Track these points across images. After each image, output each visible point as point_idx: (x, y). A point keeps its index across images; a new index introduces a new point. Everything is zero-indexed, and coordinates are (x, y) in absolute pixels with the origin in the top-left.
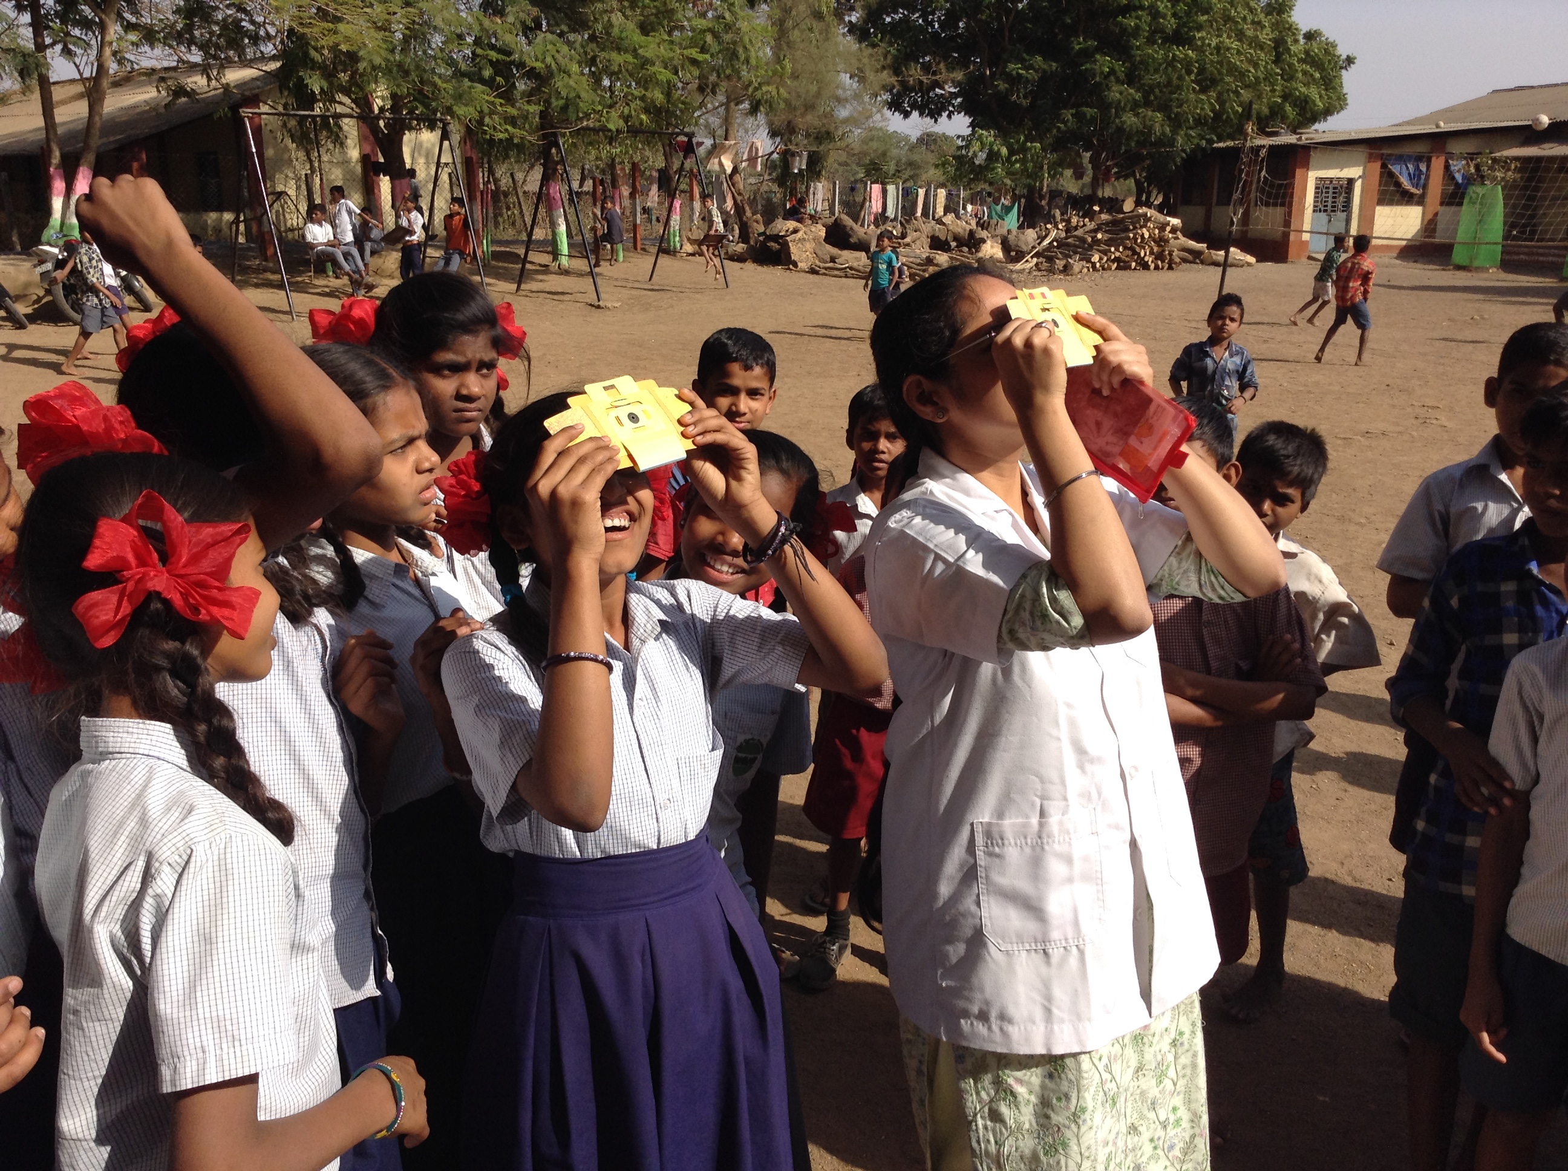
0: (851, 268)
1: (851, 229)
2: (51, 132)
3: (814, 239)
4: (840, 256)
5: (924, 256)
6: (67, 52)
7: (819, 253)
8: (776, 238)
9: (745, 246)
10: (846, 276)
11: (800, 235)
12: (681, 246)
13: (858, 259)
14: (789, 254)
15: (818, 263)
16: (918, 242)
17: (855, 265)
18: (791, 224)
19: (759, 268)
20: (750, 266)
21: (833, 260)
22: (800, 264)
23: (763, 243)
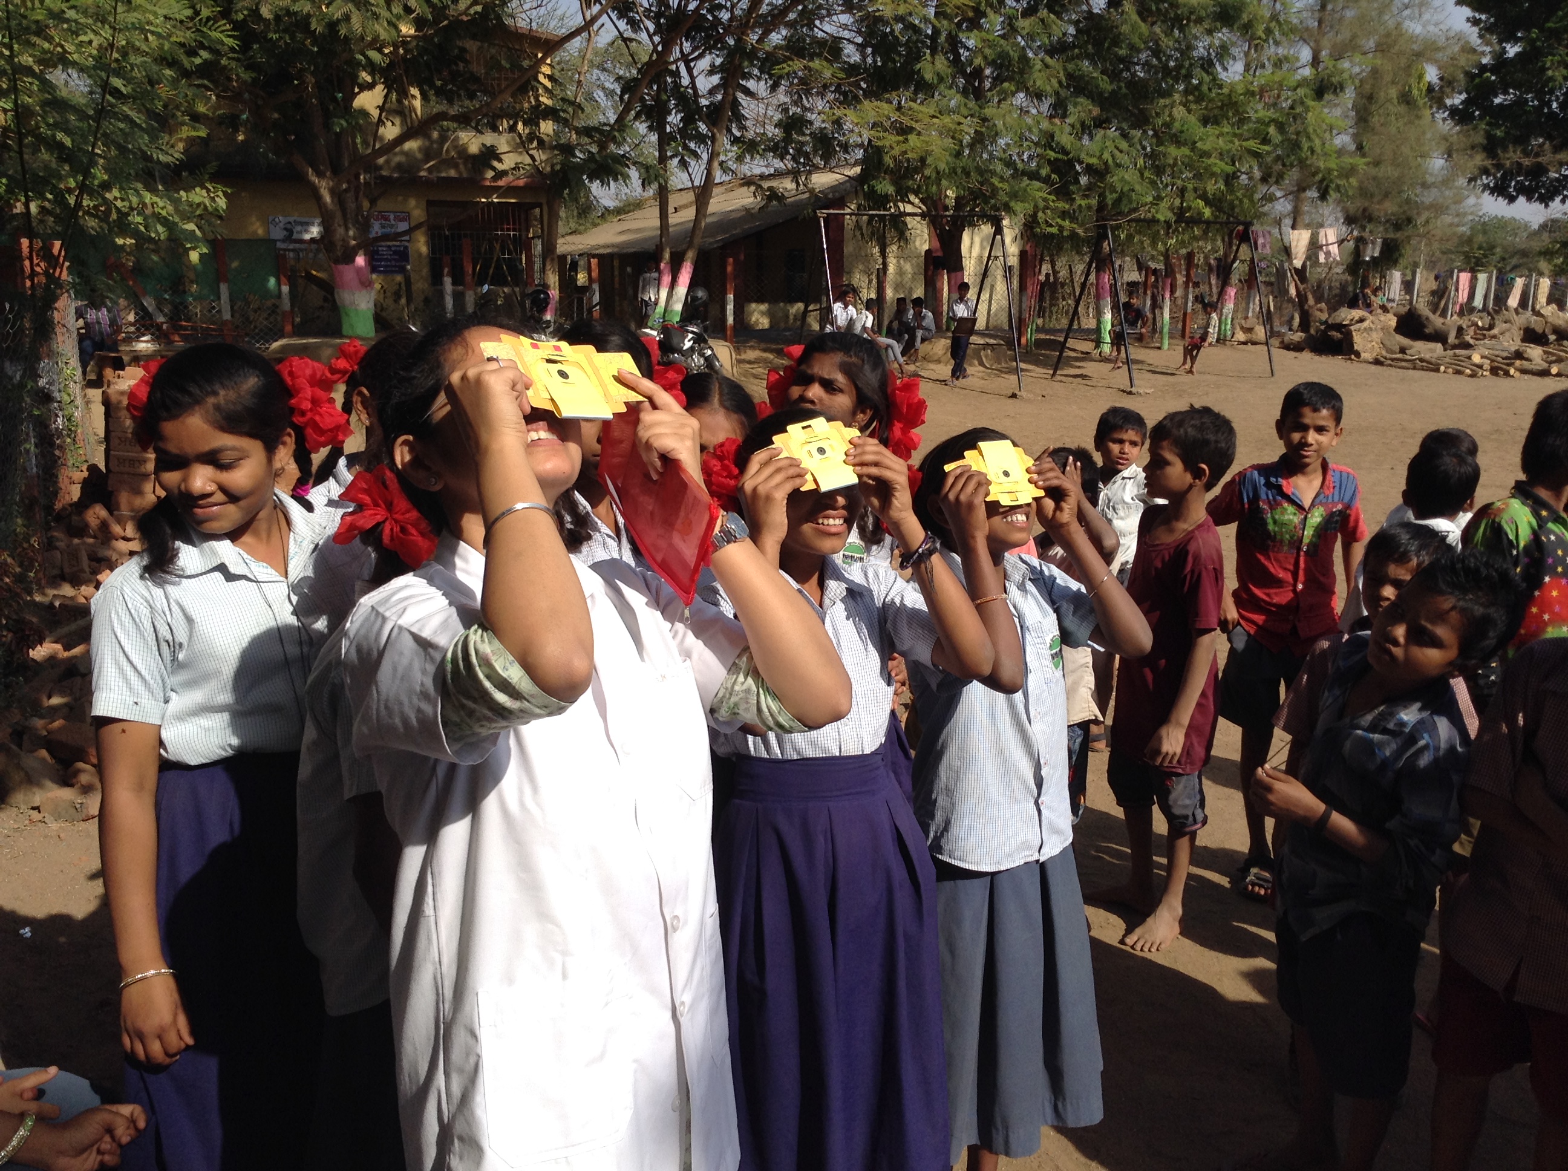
0: (1422, 360)
1: (1427, 318)
2: (665, 232)
3: (1382, 329)
4: (1411, 347)
5: (1513, 349)
6: (684, 164)
7: (1387, 343)
8: (1339, 327)
9: (1303, 335)
10: (1414, 368)
11: (1366, 324)
12: (1233, 334)
13: (1432, 351)
14: (1352, 345)
15: (1384, 353)
16: (1507, 334)
17: (1427, 356)
18: (1356, 313)
19: (1317, 358)
20: (1306, 355)
21: (1403, 350)
22: (1363, 355)
23: (1324, 332)
